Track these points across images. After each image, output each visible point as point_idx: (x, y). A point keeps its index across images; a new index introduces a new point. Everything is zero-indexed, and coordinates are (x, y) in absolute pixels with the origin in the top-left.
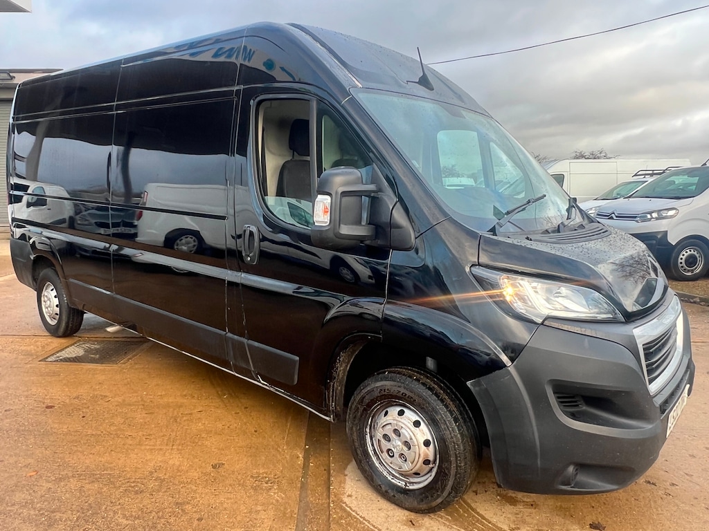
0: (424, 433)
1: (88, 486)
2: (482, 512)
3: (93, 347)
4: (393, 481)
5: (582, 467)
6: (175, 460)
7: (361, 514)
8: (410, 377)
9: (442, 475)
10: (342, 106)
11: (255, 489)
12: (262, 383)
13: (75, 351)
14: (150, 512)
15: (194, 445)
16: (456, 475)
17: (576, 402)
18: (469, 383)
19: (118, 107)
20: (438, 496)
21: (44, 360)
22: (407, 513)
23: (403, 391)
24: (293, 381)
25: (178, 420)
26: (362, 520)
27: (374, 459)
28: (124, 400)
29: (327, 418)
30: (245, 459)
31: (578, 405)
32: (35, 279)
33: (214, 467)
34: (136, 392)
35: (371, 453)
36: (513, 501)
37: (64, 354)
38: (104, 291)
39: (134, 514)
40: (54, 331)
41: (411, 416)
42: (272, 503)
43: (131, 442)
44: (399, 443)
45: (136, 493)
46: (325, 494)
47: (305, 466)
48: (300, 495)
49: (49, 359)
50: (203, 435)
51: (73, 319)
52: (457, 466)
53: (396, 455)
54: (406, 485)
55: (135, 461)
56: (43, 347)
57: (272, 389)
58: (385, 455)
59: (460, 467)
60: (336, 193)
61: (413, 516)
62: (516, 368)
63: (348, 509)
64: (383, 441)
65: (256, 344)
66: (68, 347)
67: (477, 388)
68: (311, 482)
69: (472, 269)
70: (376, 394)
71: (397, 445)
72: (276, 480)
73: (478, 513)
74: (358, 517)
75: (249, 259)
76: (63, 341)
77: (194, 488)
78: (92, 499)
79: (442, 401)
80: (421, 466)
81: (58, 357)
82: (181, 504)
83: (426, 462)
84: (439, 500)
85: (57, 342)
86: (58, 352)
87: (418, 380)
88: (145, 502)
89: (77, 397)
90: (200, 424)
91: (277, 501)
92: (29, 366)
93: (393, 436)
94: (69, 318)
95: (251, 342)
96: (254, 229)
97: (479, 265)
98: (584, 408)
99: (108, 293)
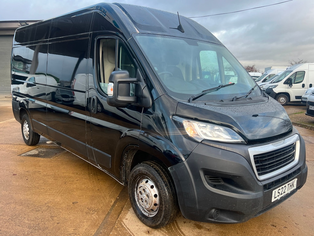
0: (155, 191)
1: (18, 207)
2: (183, 230)
3: (43, 150)
4: (144, 213)
6: (58, 199)
7: (128, 227)
8: (150, 165)
9: (160, 210)
10: (127, 42)
11: (86, 213)
12: (100, 168)
13: (35, 152)
14: (39, 219)
15: (68, 194)
16: (165, 211)
17: (218, 180)
18: (169, 168)
19: (50, 41)
20: (159, 220)
21: (20, 155)
22: (148, 228)
23: (146, 171)
24: (109, 167)
25: (66, 183)
26: (127, 229)
27: (138, 203)
28: (47, 174)
29: (122, 184)
30: (88, 201)
31: (220, 182)
32: (21, 119)
33: (73, 203)
34: (53, 170)
35: (137, 200)
36: (200, 227)
37: (29, 153)
38: (44, 125)
39: (32, 219)
40: (27, 143)
41: (151, 183)
42: (91, 220)
43: (42, 191)
44: (145, 196)
45: (37, 211)
46: (116, 218)
47: (113, 206)
48: (105, 217)
49: (22, 155)
50: (75, 190)
51: (35, 137)
52: (165, 207)
53: (144, 201)
54: (149, 215)
55: (41, 198)
56: (22, 149)
57: (103, 171)
58: (140, 201)
59: (167, 207)
60: (116, 82)
61: (150, 229)
63: (123, 224)
64: (139, 194)
65: (96, 150)
66: (32, 150)
67: (172, 171)
68: (113, 212)
69: (173, 116)
70: (137, 173)
71: (144, 196)
72: (97, 211)
73: (181, 231)
74: (126, 228)
75: (93, 111)
76: (31, 147)
77: (61, 211)
78: (17, 212)
79: (161, 176)
80: (153, 206)
81: (26, 154)
82: (53, 217)
83: (155, 205)
84: (159, 222)
85: (28, 148)
86: (27, 152)
87: (153, 167)
88: (38, 215)
89: (28, 171)
90: (75, 186)
91: (94, 219)
92: (12, 157)
93: (143, 192)
94: (33, 137)
96: (95, 97)
97: (176, 115)
98: (223, 183)
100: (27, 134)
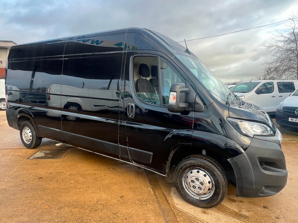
0: (208, 179)
1: (74, 210)
2: (226, 206)
3: (47, 152)
4: (194, 197)
5: (266, 187)
6: (104, 196)
7: (185, 211)
8: (202, 158)
9: (216, 194)
10: (172, 60)
11: (141, 204)
12: (134, 164)
13: (40, 154)
14: (105, 218)
15: (108, 189)
16: (222, 193)
18: (228, 160)
19: (65, 57)
20: (215, 202)
21: (28, 158)
22: (201, 209)
23: (200, 164)
24: (150, 162)
25: (97, 180)
26: (186, 213)
27: (186, 190)
28: (71, 173)
29: (164, 175)
30: (131, 193)
31: (263, 165)
32: (19, 125)
33: (121, 197)
34: (74, 169)
35: (185, 187)
36: (234, 201)
37: (36, 156)
38: (57, 130)
39: (98, 220)
40: (28, 147)
41: (202, 173)
42: (150, 210)
43: (82, 190)
44: (198, 183)
45: (95, 211)
46: (168, 205)
47: (155, 194)
48: (159, 206)
49: (31, 158)
50: (110, 185)
51: (38, 141)
52: (223, 190)
53: (197, 188)
54: (200, 198)
55: (88, 198)
56: (26, 153)
57: (138, 166)
58: (192, 188)
59: (224, 190)
60: (178, 91)
61: (203, 210)
62: (246, 153)
63: (179, 209)
64: (191, 182)
65: (133, 149)
66: (36, 153)
67: (232, 161)
68: (160, 200)
69: (227, 119)
70: (188, 165)
71: (197, 184)
72: (147, 200)
73: (225, 206)
74: (184, 212)
75: (130, 116)
76: (34, 150)
77: (117, 206)
78: (78, 215)
79: (216, 167)
80: (207, 191)
81: (34, 157)
82: (115, 213)
83: (209, 189)
84: (215, 203)
85: (31, 151)
86: (33, 155)
87: (205, 159)
88: (101, 214)
89: (50, 173)
90: (107, 181)
91: (152, 209)
92: (23, 161)
93: (195, 180)
94: (36, 141)
95: (130, 148)
96: (133, 105)
97: (229, 117)
99: (59, 130)
100: (29, 139)
